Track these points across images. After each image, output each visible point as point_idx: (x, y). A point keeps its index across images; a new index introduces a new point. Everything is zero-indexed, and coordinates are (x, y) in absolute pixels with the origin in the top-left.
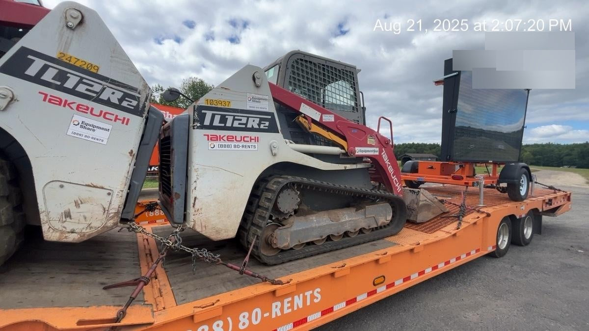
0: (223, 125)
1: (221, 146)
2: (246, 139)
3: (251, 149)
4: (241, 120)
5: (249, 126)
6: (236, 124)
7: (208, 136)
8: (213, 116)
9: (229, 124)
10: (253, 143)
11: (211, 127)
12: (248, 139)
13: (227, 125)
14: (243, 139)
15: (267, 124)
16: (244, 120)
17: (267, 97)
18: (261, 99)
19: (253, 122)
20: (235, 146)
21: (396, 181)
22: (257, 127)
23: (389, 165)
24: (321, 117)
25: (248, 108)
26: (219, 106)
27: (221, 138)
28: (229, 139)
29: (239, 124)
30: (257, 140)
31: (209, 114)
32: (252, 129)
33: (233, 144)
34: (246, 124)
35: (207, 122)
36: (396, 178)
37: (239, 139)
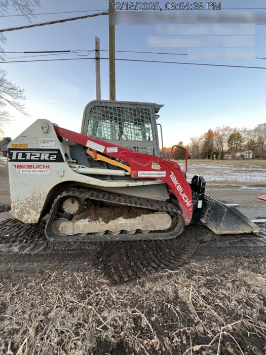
0: (24, 159)
1: (24, 171)
2: (40, 167)
3: (44, 173)
4: (36, 155)
5: (42, 158)
6: (33, 158)
7: (15, 165)
8: (18, 154)
9: (28, 158)
10: (45, 169)
11: (17, 160)
12: (42, 167)
13: (27, 159)
14: (38, 167)
15: (55, 157)
16: (38, 155)
17: (54, 139)
18: (50, 141)
19: (45, 156)
20: (33, 171)
21: (185, 198)
22: (48, 159)
23: (177, 185)
24: (105, 150)
25: (40, 148)
26: (21, 148)
27: (24, 167)
28: (29, 167)
29: (35, 158)
30: (48, 167)
31: (15, 153)
32: (44, 161)
33: (32, 170)
34: (40, 158)
35: (14, 158)
36: (185, 196)
37: (35, 167)
